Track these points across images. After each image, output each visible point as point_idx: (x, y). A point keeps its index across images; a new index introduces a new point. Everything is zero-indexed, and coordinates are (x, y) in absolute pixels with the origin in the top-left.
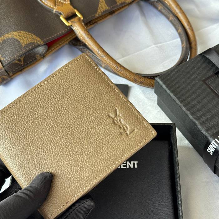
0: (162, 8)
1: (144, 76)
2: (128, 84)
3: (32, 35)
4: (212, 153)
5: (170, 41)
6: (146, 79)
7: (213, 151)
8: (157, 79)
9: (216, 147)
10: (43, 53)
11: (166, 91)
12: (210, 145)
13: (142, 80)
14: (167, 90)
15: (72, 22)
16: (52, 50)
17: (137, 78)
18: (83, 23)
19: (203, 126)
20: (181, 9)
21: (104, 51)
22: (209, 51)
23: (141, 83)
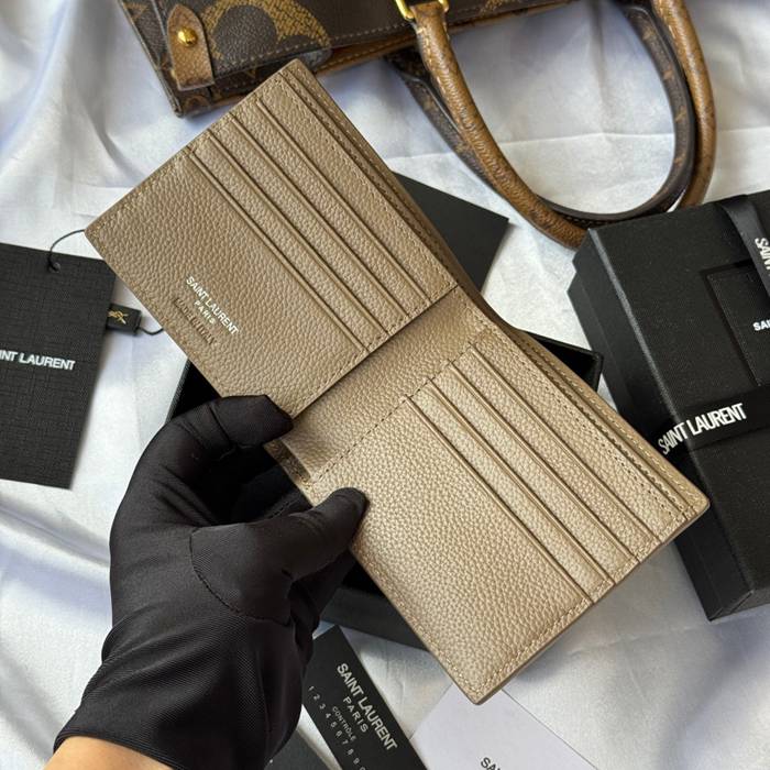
0: (655, 38)
1: (557, 209)
2: (506, 215)
3: (310, 15)
4: (668, 450)
5: (646, 133)
6: (560, 219)
7: (673, 446)
8: (594, 234)
9: (681, 440)
10: (314, 64)
11: (605, 271)
12: (671, 432)
13: (550, 219)
14: (610, 269)
15: (418, 12)
16: (338, 64)
17: (539, 212)
18: (444, 24)
19: (668, 383)
20: (701, 60)
21: (477, 115)
22: (740, 201)
23: (544, 228)
